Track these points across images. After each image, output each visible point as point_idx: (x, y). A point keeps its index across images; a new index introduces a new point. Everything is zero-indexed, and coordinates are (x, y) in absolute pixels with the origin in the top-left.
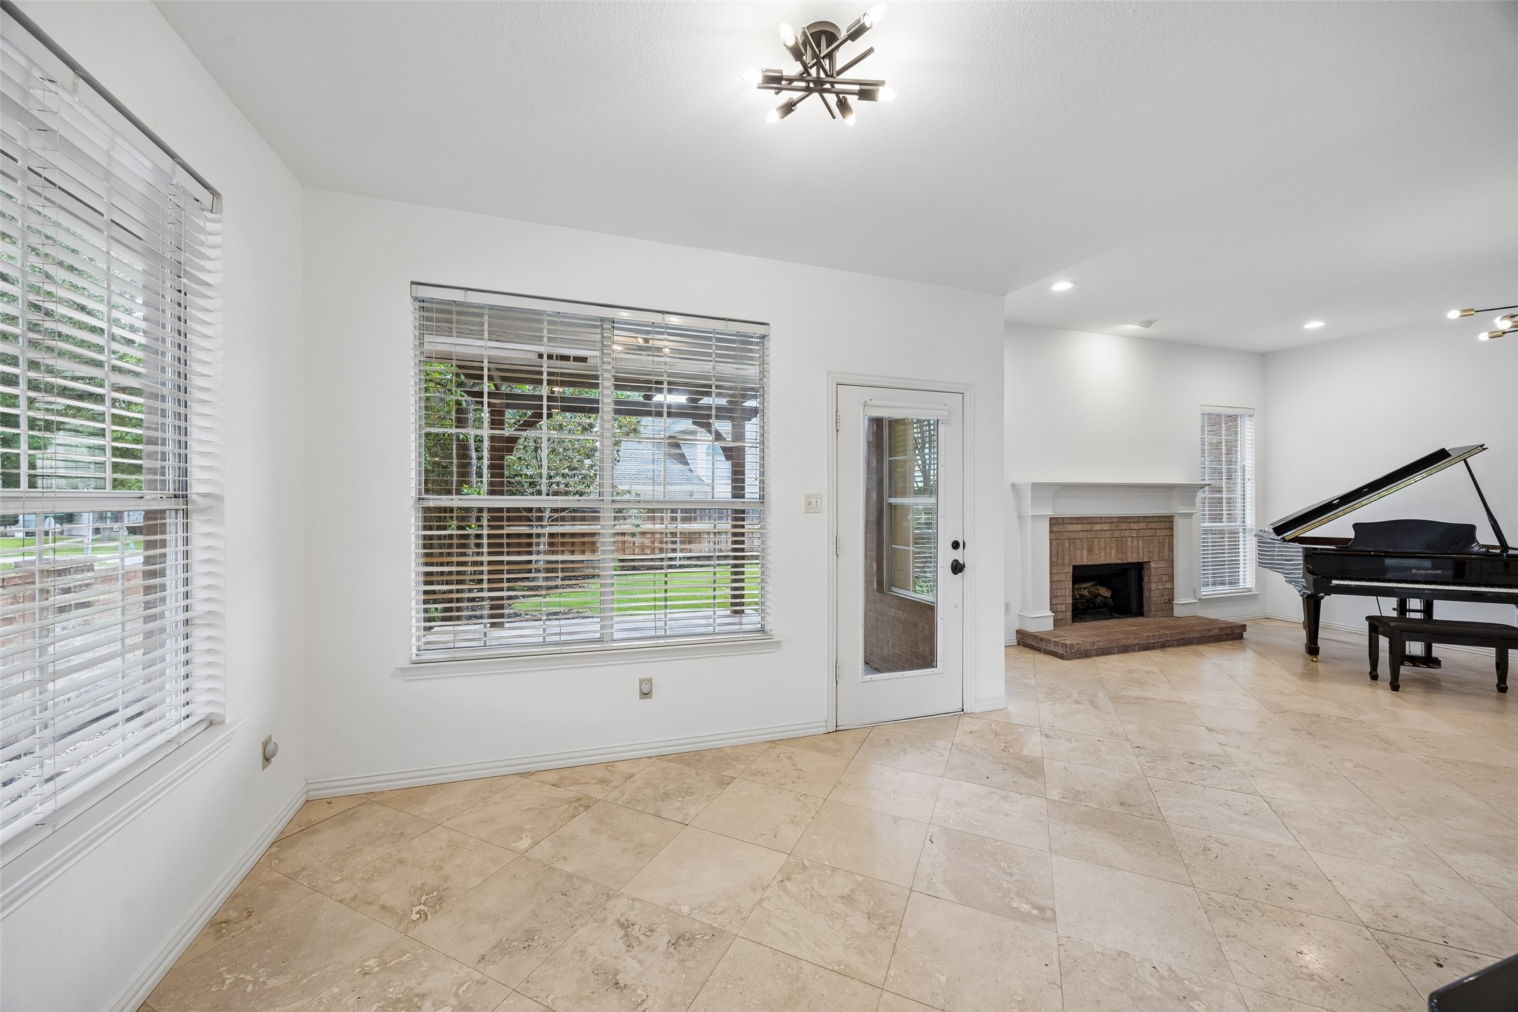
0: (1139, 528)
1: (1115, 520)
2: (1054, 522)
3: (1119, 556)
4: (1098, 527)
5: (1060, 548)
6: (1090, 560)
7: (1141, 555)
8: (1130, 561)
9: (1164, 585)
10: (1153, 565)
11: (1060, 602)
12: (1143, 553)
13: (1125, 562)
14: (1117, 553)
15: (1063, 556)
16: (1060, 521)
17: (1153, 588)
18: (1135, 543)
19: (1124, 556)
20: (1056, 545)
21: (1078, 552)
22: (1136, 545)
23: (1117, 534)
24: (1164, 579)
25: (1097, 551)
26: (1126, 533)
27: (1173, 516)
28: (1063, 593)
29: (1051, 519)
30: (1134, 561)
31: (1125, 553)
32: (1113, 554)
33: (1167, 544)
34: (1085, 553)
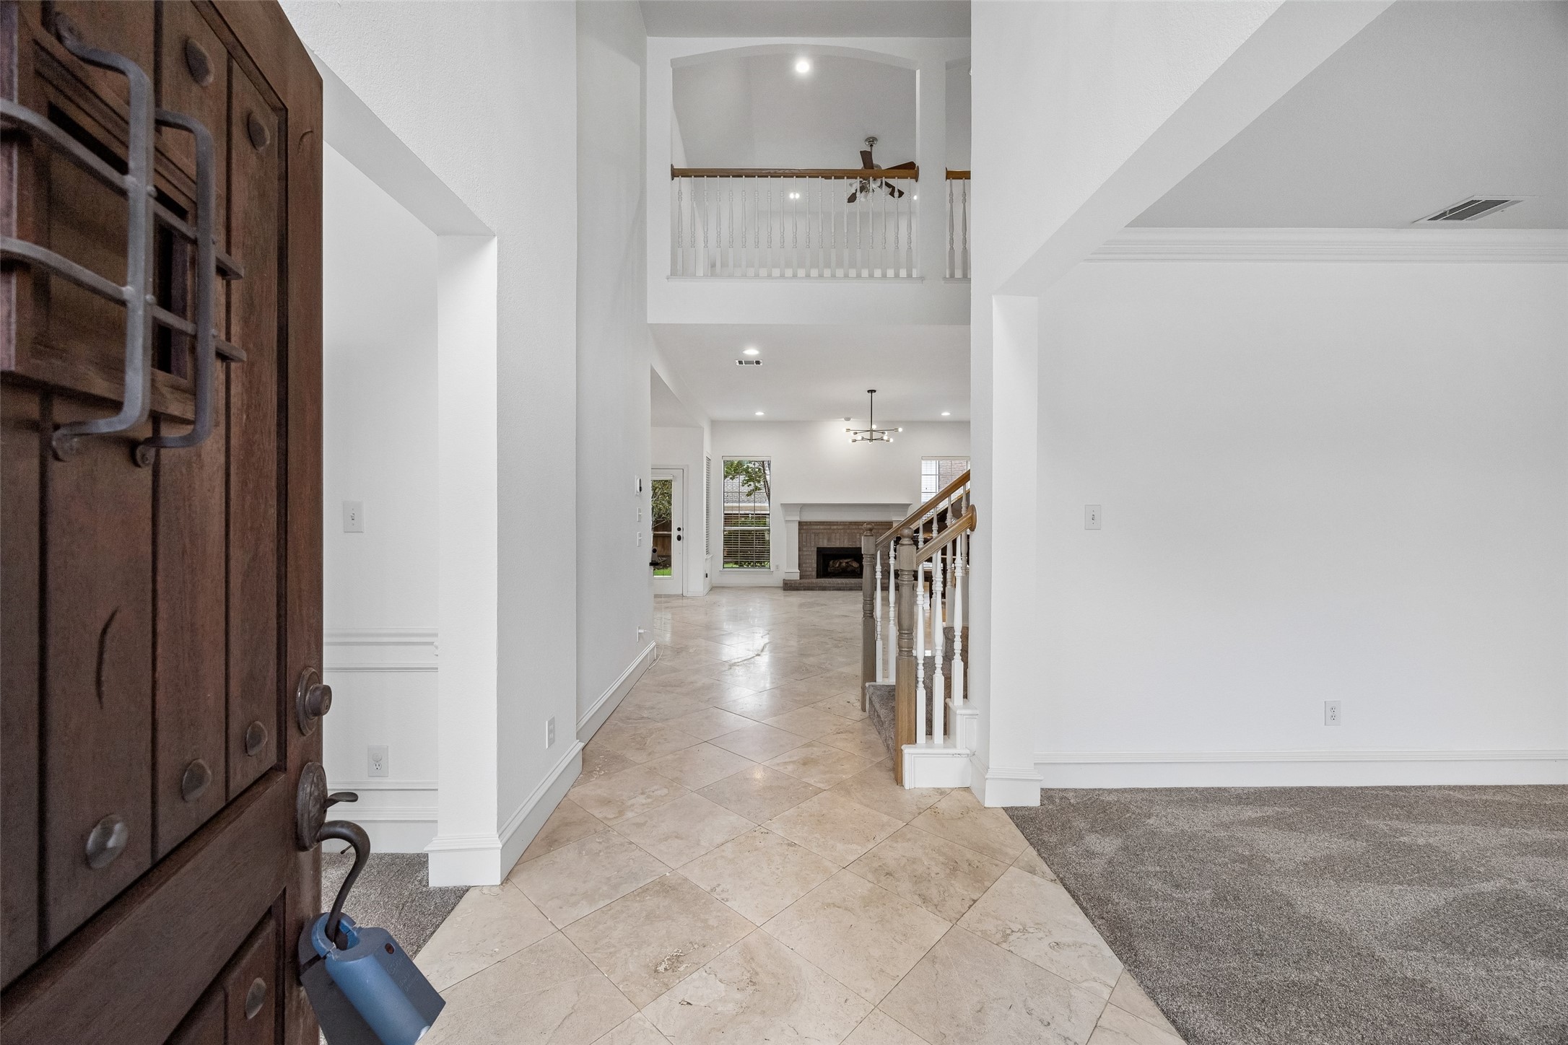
1: (847, 523)
5: (806, 538)
6: (830, 545)
11: (807, 566)
13: (854, 547)
14: (849, 542)
15: (808, 543)
16: (808, 524)
19: (854, 543)
20: (804, 536)
21: (820, 540)
23: (848, 531)
25: (834, 540)
26: (856, 531)
27: (892, 522)
28: (809, 563)
29: (800, 523)
32: (845, 542)
34: (826, 541)
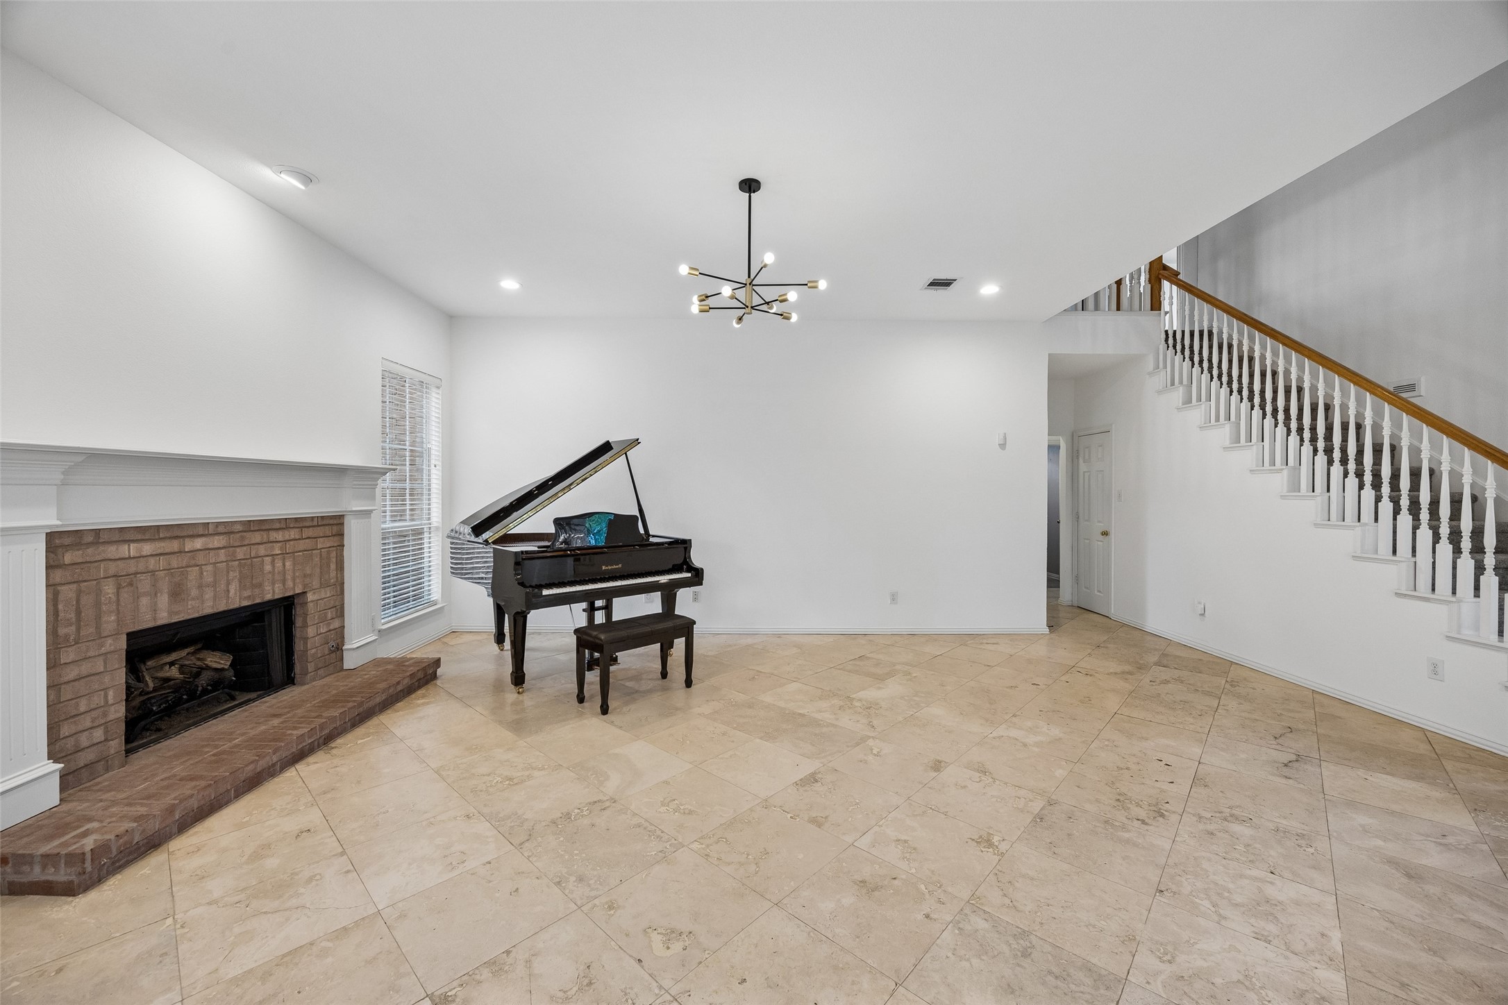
0: (287, 537)
1: (239, 528)
2: (57, 543)
3: (247, 593)
4: (198, 543)
5: (87, 600)
6: (177, 613)
7: (290, 584)
8: (269, 597)
9: (329, 624)
10: (310, 597)
11: (88, 724)
12: (294, 579)
13: (258, 601)
14: (242, 587)
15: (98, 617)
16: (90, 539)
17: (310, 634)
18: (279, 564)
19: (257, 591)
20: (72, 595)
21: (144, 601)
22: (281, 568)
23: (240, 553)
24: (329, 616)
25: (194, 592)
26: (262, 550)
27: (343, 516)
28: (97, 700)
29: (51, 537)
30: (276, 597)
31: (260, 585)
32: (232, 592)
33: (334, 560)
34: (164, 600)
